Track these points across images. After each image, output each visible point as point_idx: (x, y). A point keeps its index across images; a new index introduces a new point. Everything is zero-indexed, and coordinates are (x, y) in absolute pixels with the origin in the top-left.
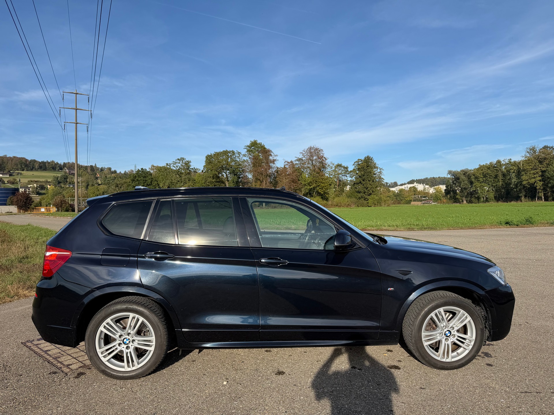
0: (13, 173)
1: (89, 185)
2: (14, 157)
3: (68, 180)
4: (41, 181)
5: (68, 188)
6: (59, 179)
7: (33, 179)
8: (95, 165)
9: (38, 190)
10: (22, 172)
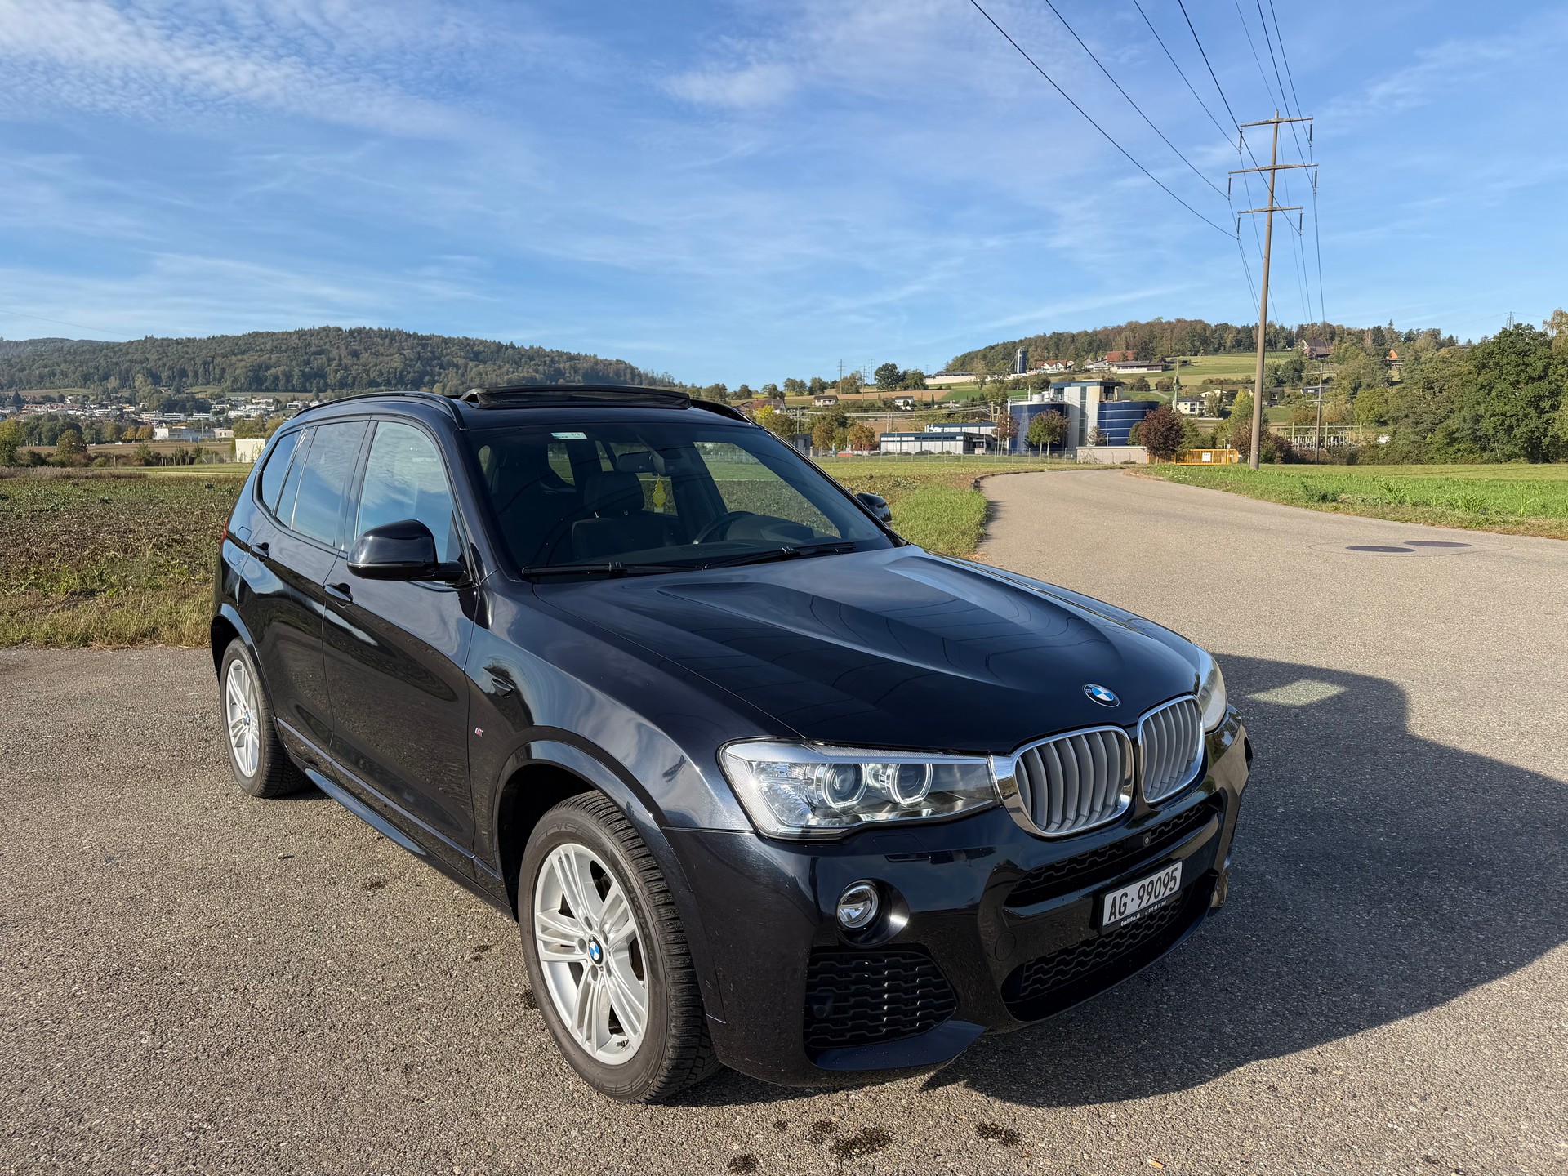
0: (1172, 362)
1: (1360, 386)
2: (1179, 321)
3: (1304, 375)
4: (1235, 379)
5: (1300, 397)
6: (1279, 373)
7: (1214, 377)
8: (1391, 324)
9: (1222, 404)
10: (1193, 359)
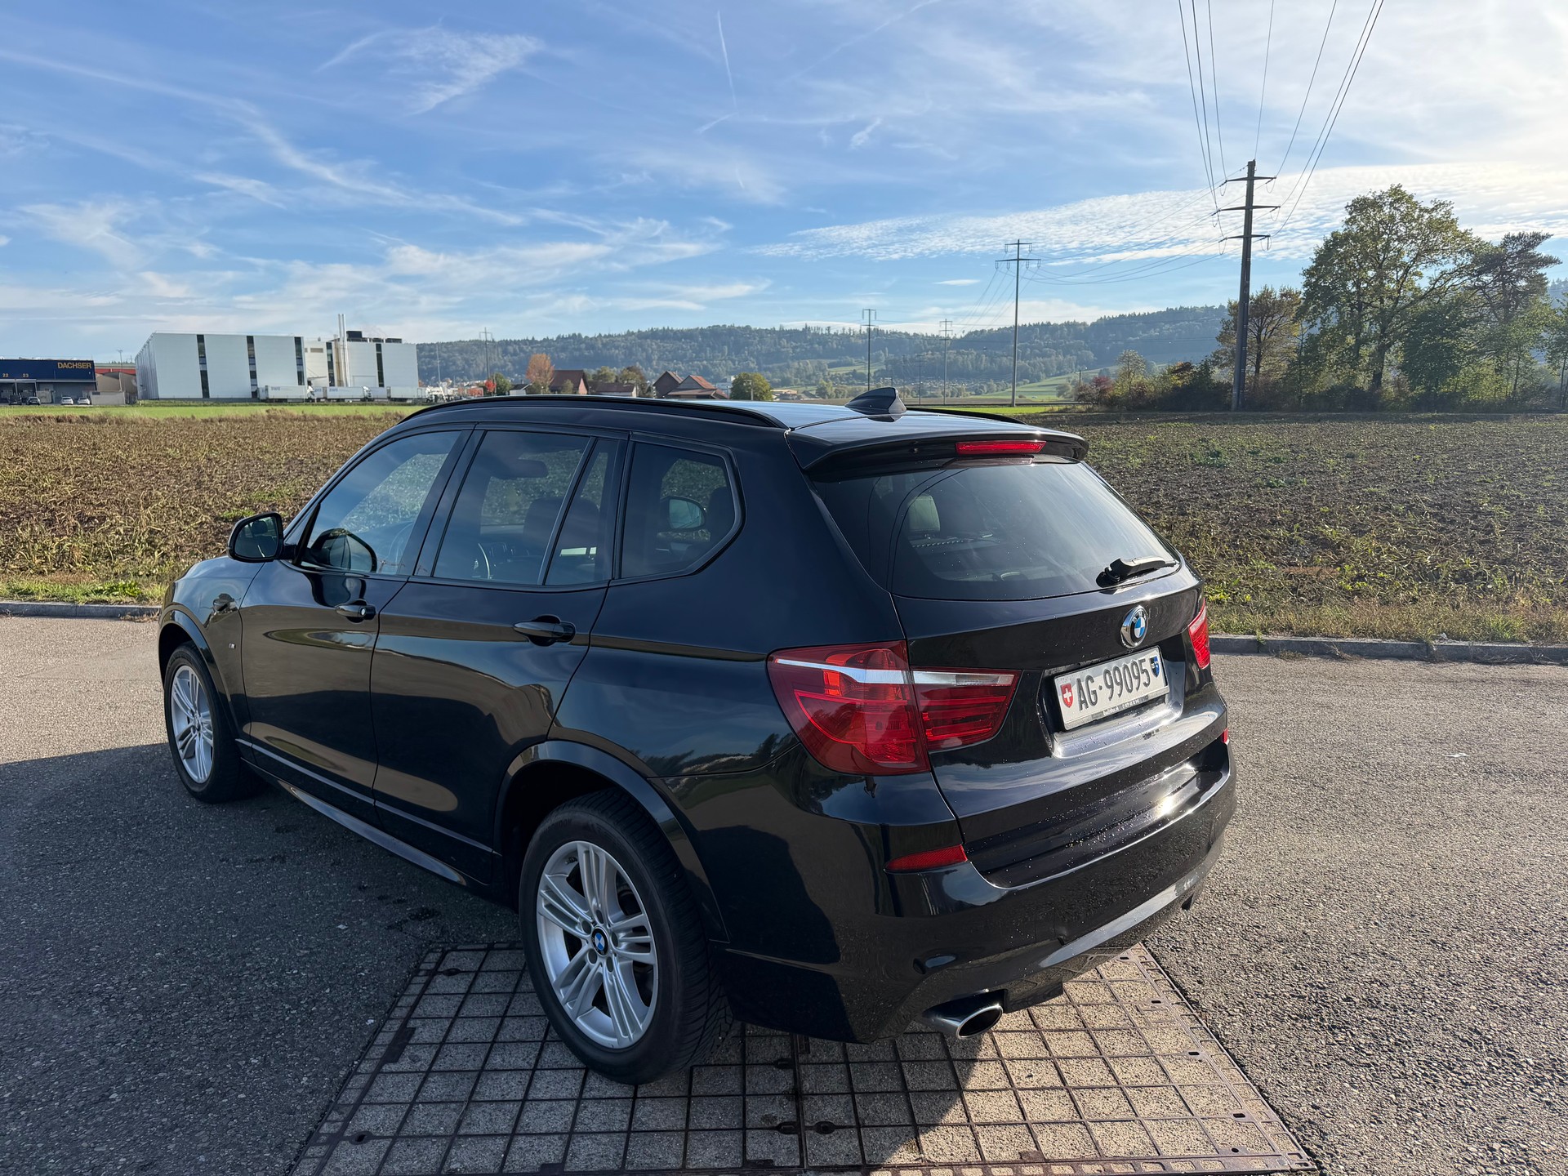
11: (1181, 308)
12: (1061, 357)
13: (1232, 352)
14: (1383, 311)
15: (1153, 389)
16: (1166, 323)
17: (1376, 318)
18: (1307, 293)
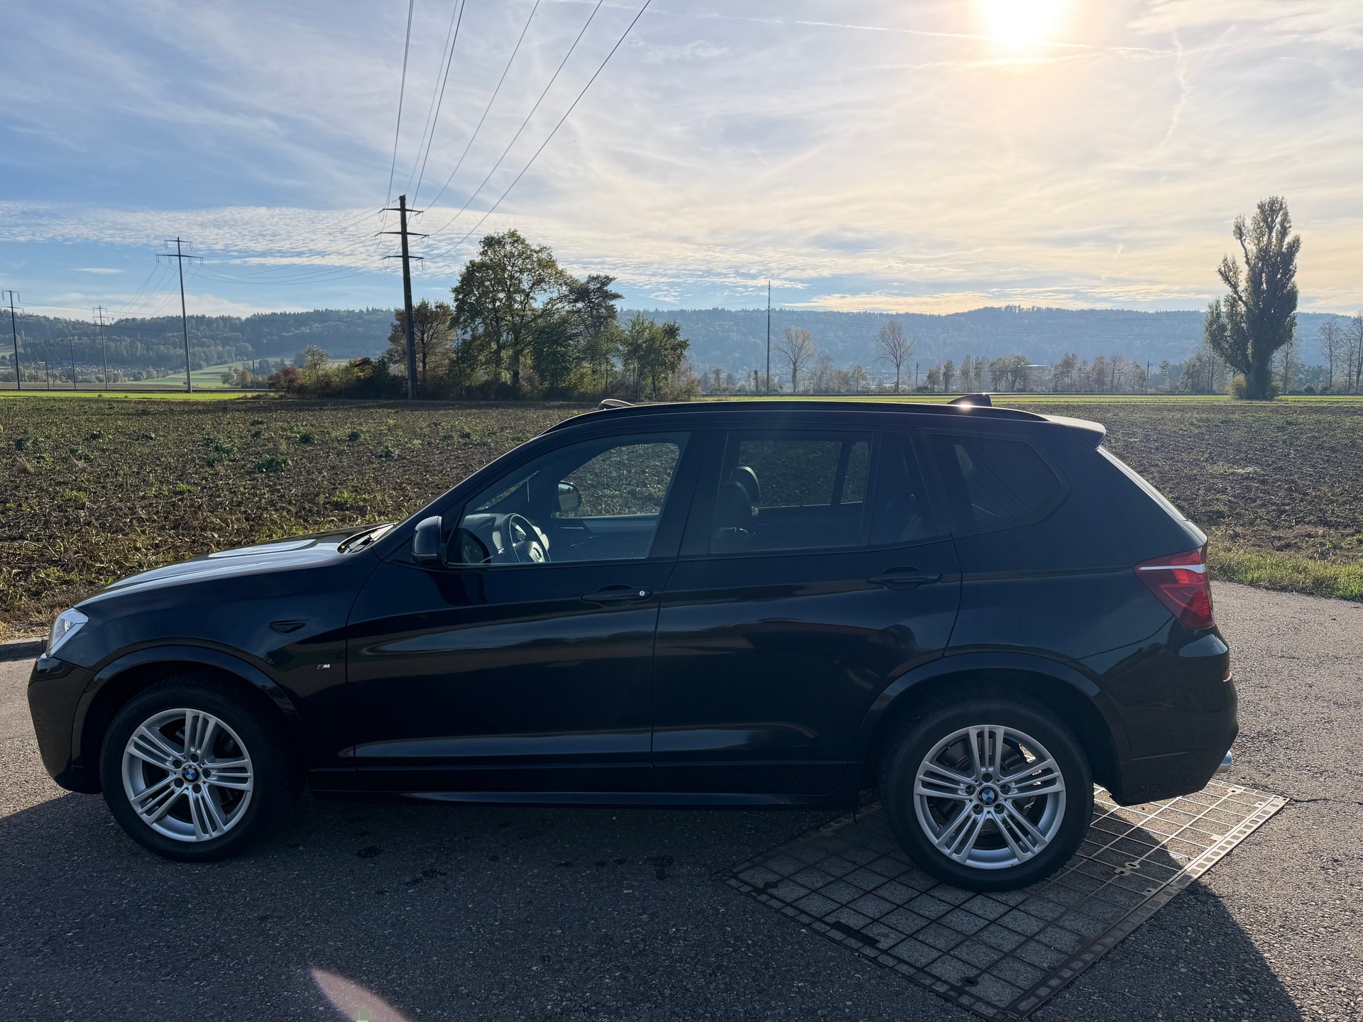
11: (326, 310)
12: (220, 348)
13: (403, 350)
14: (514, 325)
15: (338, 380)
16: (315, 322)
17: (510, 330)
18: (457, 307)
